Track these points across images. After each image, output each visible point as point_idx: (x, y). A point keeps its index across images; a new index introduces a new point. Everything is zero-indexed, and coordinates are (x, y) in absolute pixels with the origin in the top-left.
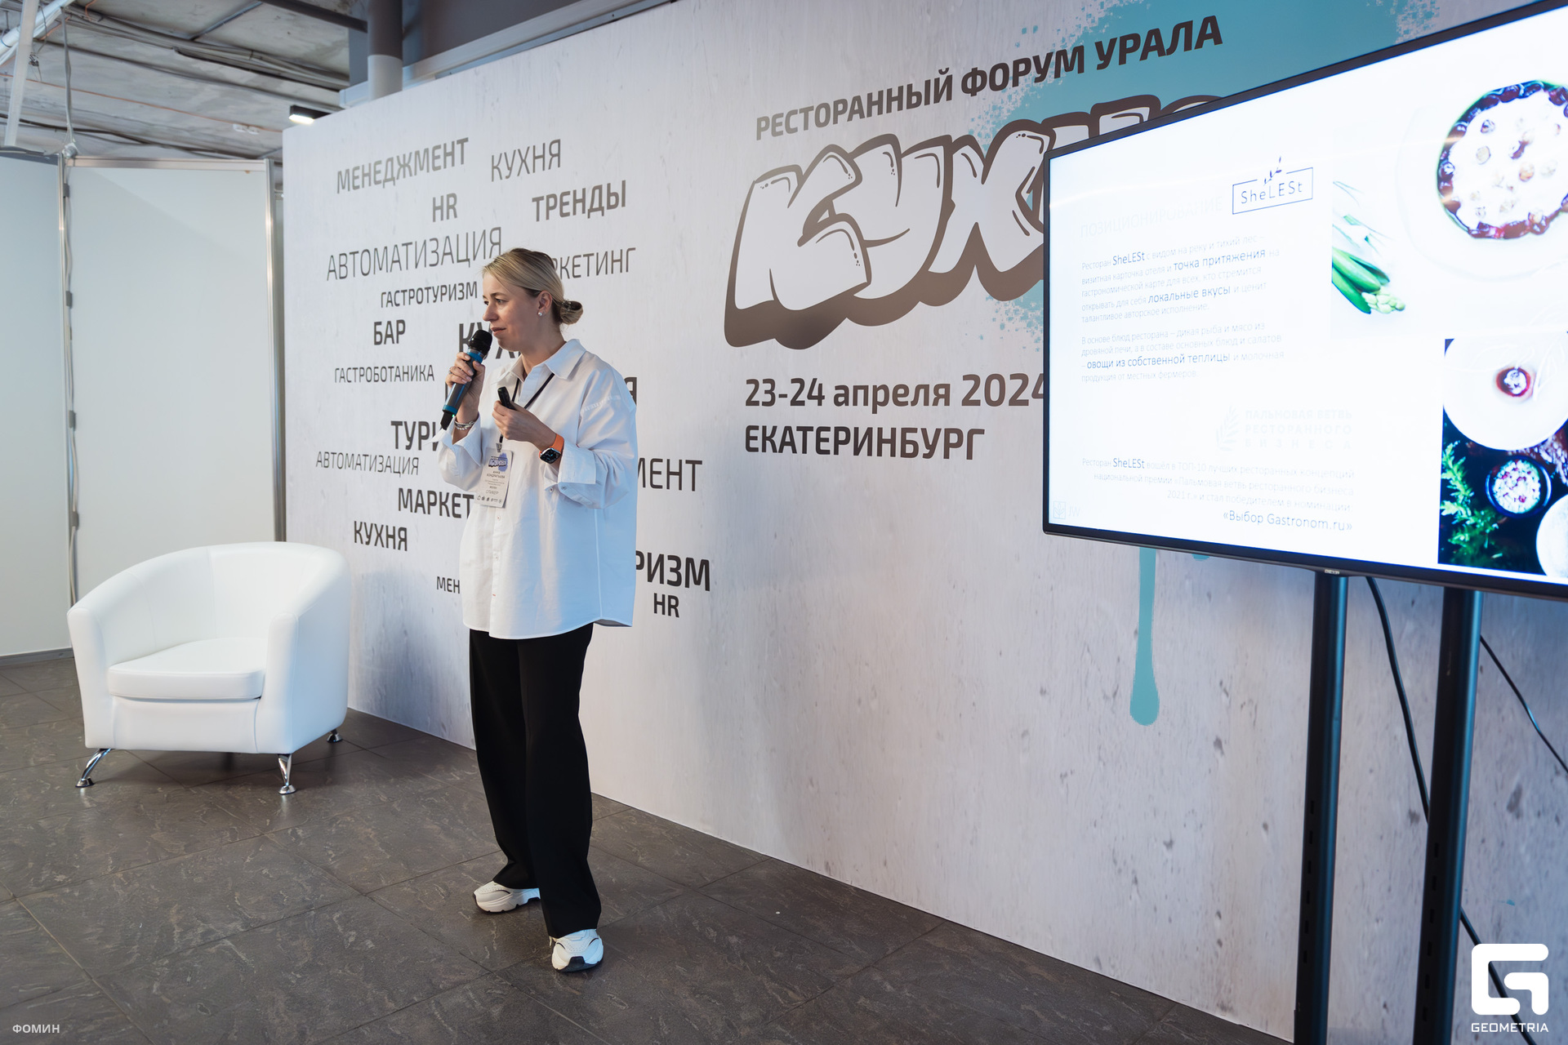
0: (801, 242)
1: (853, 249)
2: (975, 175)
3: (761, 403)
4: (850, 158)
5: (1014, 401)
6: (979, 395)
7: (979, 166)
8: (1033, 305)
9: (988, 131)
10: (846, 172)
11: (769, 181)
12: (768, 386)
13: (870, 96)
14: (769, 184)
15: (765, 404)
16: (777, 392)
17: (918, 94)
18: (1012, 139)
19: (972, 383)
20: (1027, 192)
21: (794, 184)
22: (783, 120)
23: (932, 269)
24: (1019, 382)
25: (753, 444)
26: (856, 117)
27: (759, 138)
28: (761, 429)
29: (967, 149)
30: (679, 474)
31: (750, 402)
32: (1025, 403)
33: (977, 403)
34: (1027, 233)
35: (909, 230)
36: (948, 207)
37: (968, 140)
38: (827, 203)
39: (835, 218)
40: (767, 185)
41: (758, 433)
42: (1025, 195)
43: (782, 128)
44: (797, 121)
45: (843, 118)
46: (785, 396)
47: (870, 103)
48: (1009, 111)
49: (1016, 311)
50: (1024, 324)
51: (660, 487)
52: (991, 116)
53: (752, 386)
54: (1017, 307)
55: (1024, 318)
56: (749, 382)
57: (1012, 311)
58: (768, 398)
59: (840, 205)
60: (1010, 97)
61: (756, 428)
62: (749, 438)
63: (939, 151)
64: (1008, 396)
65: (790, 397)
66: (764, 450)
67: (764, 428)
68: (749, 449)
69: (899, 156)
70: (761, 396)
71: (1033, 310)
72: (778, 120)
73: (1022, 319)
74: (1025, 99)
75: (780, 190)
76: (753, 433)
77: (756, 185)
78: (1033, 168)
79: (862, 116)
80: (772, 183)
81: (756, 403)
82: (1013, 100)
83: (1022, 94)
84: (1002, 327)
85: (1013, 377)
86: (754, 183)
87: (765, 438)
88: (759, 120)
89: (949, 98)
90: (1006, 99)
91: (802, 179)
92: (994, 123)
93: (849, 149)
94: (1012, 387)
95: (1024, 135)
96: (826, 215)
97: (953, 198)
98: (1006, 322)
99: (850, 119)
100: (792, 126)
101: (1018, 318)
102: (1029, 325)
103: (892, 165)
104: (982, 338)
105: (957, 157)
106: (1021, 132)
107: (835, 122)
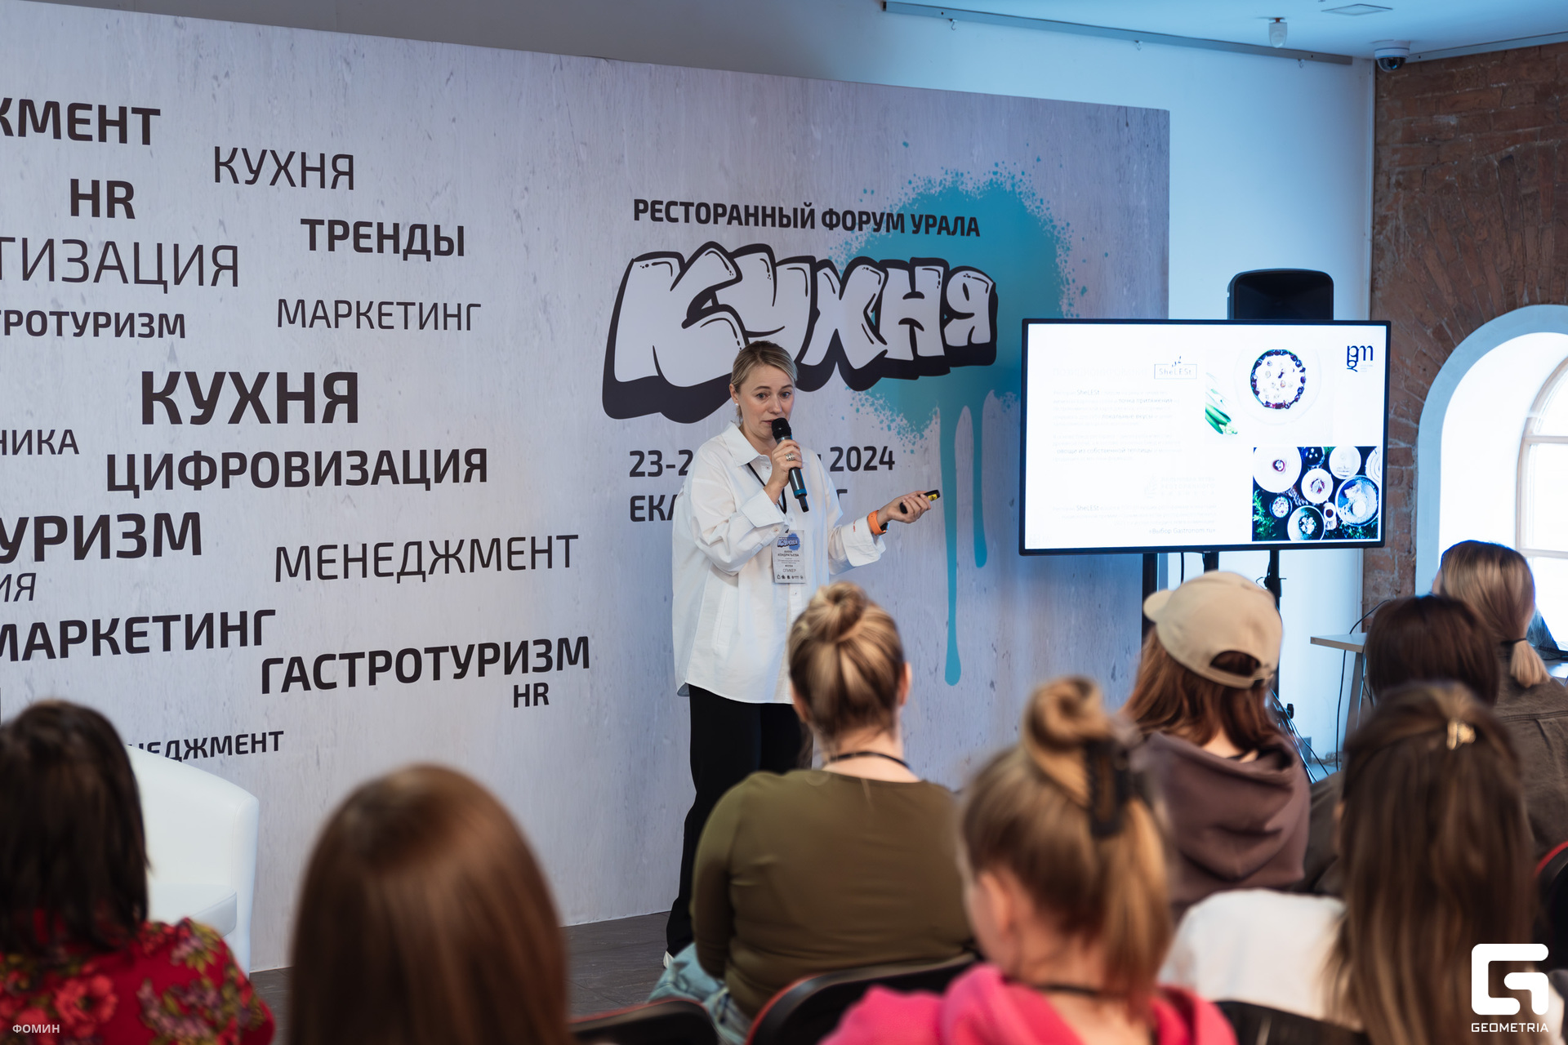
0: (686, 325)
1: (736, 337)
2: (834, 292)
3: (646, 474)
4: (731, 257)
5: (868, 467)
6: (843, 463)
7: (837, 286)
8: (878, 396)
9: (842, 259)
10: (727, 268)
11: (650, 262)
12: (655, 458)
13: (747, 208)
14: (650, 265)
15: (651, 474)
16: (664, 463)
17: (788, 218)
18: (860, 270)
19: (837, 453)
20: (872, 311)
21: (677, 270)
22: (663, 207)
23: (805, 361)
24: (870, 453)
25: (638, 514)
26: (735, 222)
27: (637, 218)
28: (647, 499)
29: (827, 270)
30: (549, 551)
31: (634, 473)
32: (875, 468)
33: (841, 469)
34: (872, 342)
35: (784, 327)
36: (814, 314)
37: (827, 263)
38: (710, 293)
39: (718, 308)
40: (647, 266)
41: (645, 503)
42: (870, 314)
43: (662, 215)
44: (677, 212)
45: (723, 220)
46: (673, 466)
47: (748, 215)
48: (857, 248)
49: (866, 399)
50: (872, 409)
51: (523, 568)
52: (845, 249)
53: (637, 458)
54: (867, 396)
55: (872, 405)
56: (633, 453)
57: (864, 399)
58: (655, 469)
59: (723, 297)
60: (857, 238)
61: (642, 498)
62: (634, 508)
63: (806, 267)
64: (864, 462)
65: (679, 467)
66: (651, 518)
67: (651, 498)
68: (634, 518)
69: (774, 265)
70: (646, 467)
71: (878, 399)
72: (657, 207)
73: (871, 405)
74: (868, 242)
75: (663, 273)
76: (638, 503)
77: (636, 264)
78: (875, 295)
79: (740, 223)
80: (654, 264)
81: (642, 474)
82: (859, 241)
83: (865, 238)
84: (858, 410)
85: (866, 449)
86: (633, 261)
87: (652, 508)
88: (637, 202)
89: (813, 226)
90: (854, 239)
91: (685, 267)
92: (846, 255)
93: (730, 249)
94: (866, 456)
95: (867, 269)
96: (709, 304)
97: (819, 307)
98: (860, 407)
99: (729, 223)
100: (673, 215)
101: (868, 404)
102: (876, 410)
103: (768, 271)
104: (843, 418)
105: (820, 274)
106: (866, 266)
107: (716, 222)
